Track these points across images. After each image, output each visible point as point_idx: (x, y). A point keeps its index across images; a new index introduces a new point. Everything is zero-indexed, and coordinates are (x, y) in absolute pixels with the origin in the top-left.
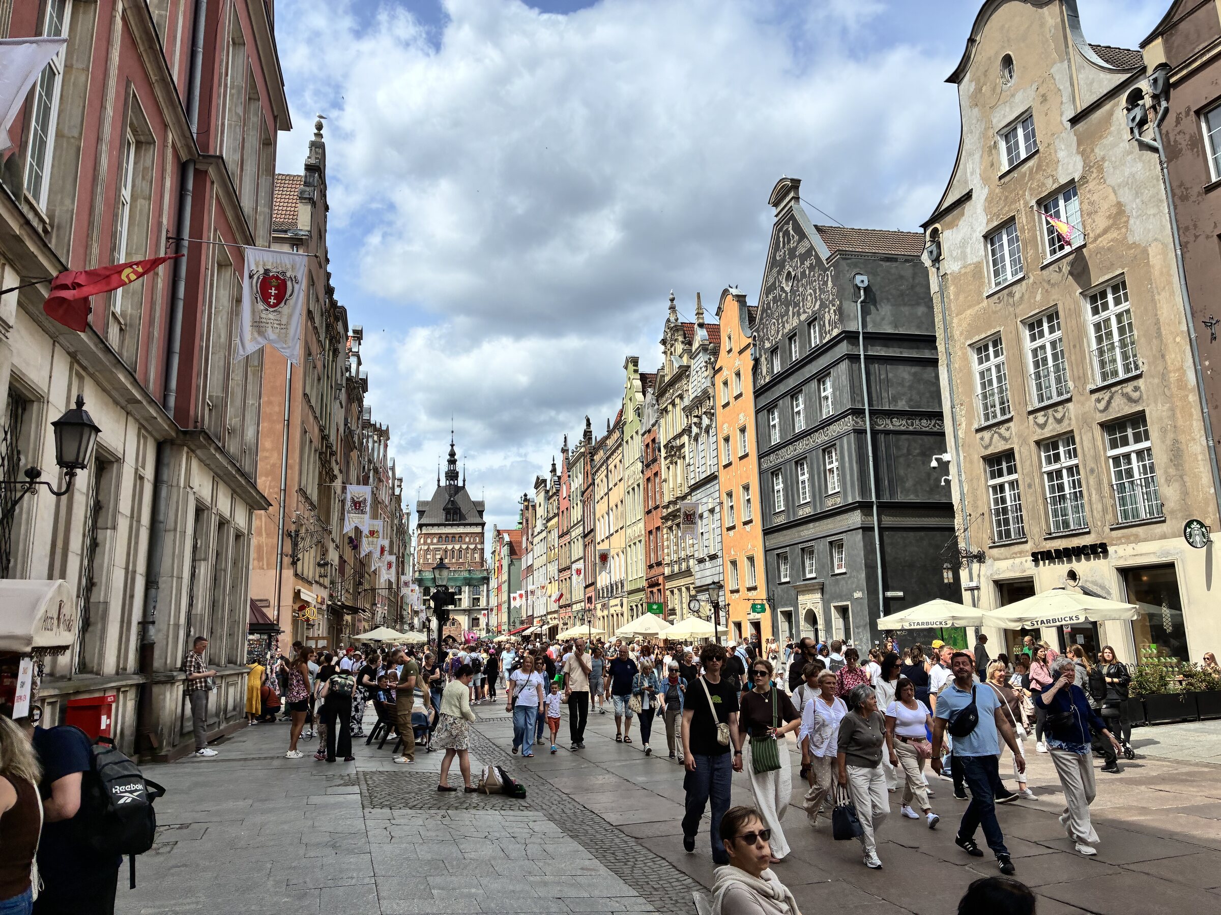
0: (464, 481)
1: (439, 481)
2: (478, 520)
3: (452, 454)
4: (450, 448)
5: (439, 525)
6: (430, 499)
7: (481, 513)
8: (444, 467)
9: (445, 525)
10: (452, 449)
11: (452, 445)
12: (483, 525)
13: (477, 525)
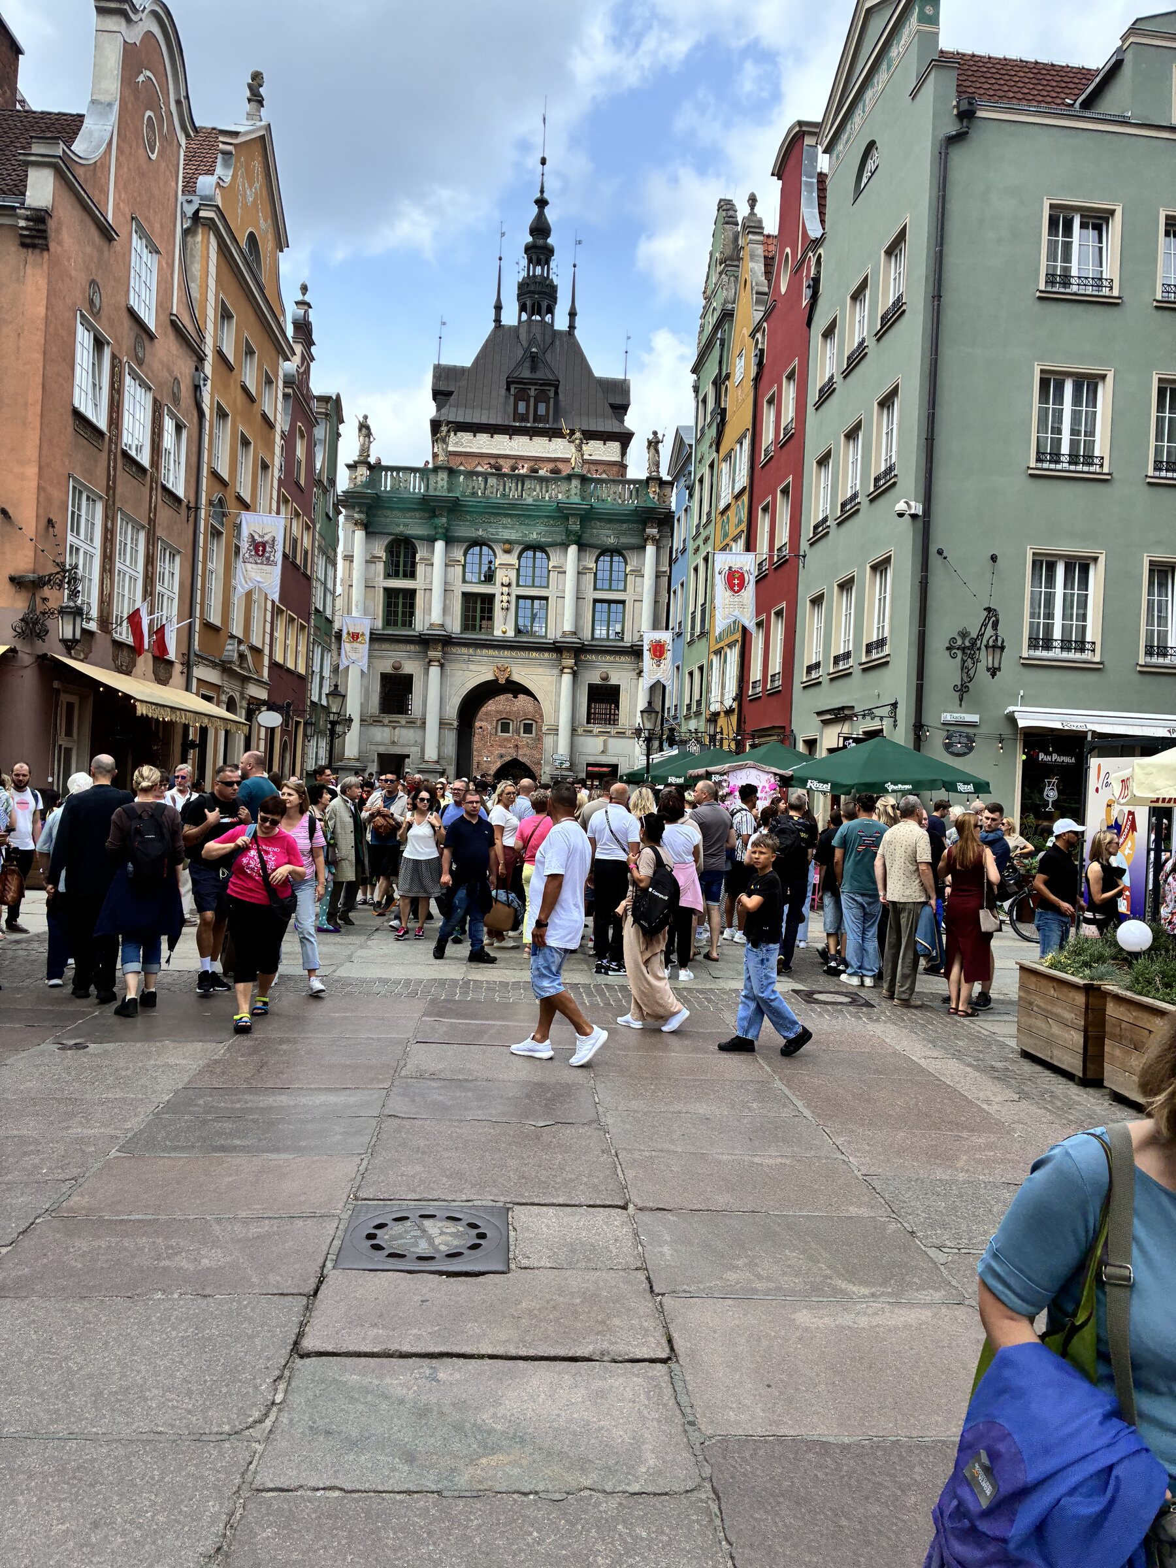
0: (572, 314)
1: (498, 308)
2: (610, 426)
3: (540, 229)
4: (535, 210)
5: (492, 430)
6: (467, 362)
7: (621, 409)
8: (517, 269)
9: (511, 431)
10: (541, 216)
11: (542, 203)
12: (625, 438)
13: (605, 437)
